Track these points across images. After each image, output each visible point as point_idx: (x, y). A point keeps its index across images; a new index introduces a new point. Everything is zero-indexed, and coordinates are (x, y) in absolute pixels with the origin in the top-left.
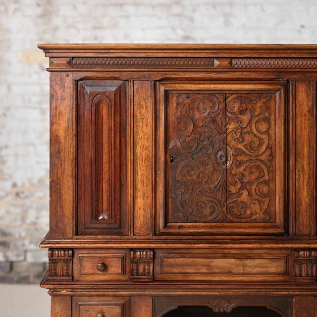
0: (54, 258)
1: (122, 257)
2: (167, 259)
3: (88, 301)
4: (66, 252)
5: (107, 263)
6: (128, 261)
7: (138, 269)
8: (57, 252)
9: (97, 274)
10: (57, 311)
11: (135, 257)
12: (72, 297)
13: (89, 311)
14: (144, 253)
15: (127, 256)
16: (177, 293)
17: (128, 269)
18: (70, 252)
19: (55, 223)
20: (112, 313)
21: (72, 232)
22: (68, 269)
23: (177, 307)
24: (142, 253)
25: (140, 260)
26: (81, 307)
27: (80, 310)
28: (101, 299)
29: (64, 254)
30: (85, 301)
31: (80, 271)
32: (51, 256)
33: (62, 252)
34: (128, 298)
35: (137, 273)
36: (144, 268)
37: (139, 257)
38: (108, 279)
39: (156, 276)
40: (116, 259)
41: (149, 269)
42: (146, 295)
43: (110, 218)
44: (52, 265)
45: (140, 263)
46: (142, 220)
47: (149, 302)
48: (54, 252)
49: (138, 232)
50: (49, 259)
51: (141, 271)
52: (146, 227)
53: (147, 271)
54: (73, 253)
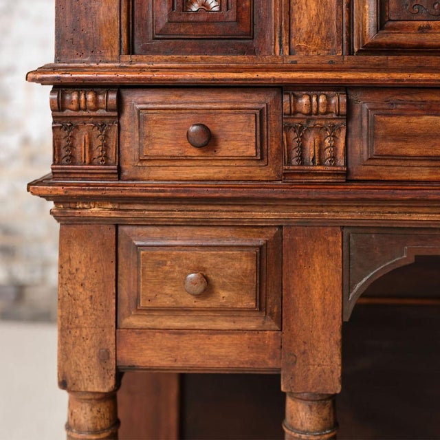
0: (68, 113)
1: (258, 112)
2: (387, 119)
3: (162, 239)
4: (101, 98)
5: (215, 129)
6: (274, 124)
7: (302, 148)
8: (75, 97)
9: (187, 159)
10: (75, 264)
11: (296, 112)
12: (117, 226)
13: (164, 263)
14: (322, 100)
15: (273, 110)
16: (415, 217)
17: (273, 147)
18: (113, 97)
19: (69, 19)
20: (229, 271)
21: (116, 46)
22: (105, 147)
23: (412, 260)
24: (314, 99)
25: (308, 121)
26: (142, 252)
27: (138, 262)
28: (198, 232)
29: (96, 101)
30: (153, 239)
31: (140, 151)
32: (58, 108)
33: (90, 97)
34: (274, 231)
35: (301, 158)
36: (321, 144)
37: (305, 110)
38: (216, 176)
39: (354, 167)
40: (242, 117)
41: (335, 147)
42: (325, 224)
43: (224, 8)
44: (64, 133)
45: (309, 129)
46: (313, 13)
47: (335, 243)
48: (68, 98)
49: (303, 44)
50: (54, 117)
51: (310, 151)
52: (323, 33)
53: (327, 153)
54: (120, 100)
